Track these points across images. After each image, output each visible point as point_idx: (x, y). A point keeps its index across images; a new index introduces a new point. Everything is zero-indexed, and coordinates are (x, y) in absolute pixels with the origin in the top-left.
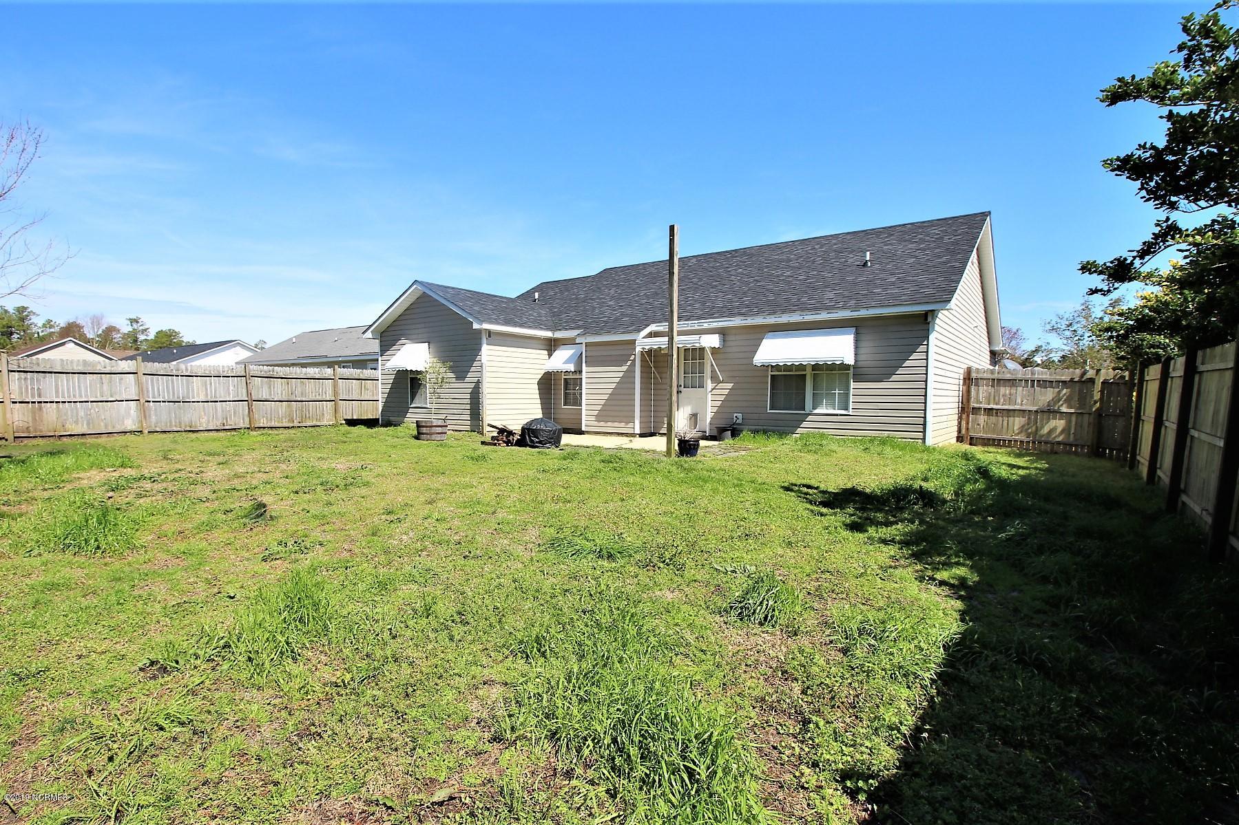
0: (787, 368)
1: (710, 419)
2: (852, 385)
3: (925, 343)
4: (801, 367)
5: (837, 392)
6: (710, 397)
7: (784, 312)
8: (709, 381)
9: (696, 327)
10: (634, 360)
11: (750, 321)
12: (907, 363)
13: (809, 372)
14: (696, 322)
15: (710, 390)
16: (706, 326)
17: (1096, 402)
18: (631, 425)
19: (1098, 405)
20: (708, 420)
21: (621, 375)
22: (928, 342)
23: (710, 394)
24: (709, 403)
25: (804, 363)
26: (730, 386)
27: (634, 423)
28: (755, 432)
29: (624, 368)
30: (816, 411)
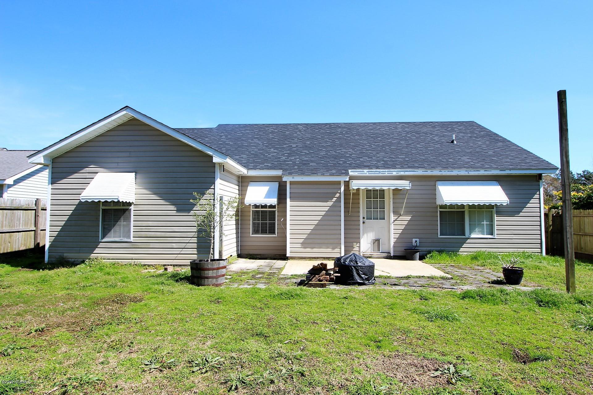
0: (451, 206)
1: (393, 243)
2: (496, 218)
3: (538, 193)
4: (463, 206)
5: (485, 223)
6: (392, 227)
7: (454, 168)
8: (392, 215)
9: (386, 174)
10: (340, 197)
11: (429, 173)
12: (529, 205)
13: (466, 210)
14: (387, 170)
15: (393, 221)
16: (394, 174)
18: (337, 250)
19: (551, 227)
20: (392, 244)
21: (327, 209)
22: (540, 192)
23: (393, 224)
24: (392, 231)
25: (465, 204)
26: (409, 218)
27: (340, 248)
29: (330, 204)
30: (473, 236)
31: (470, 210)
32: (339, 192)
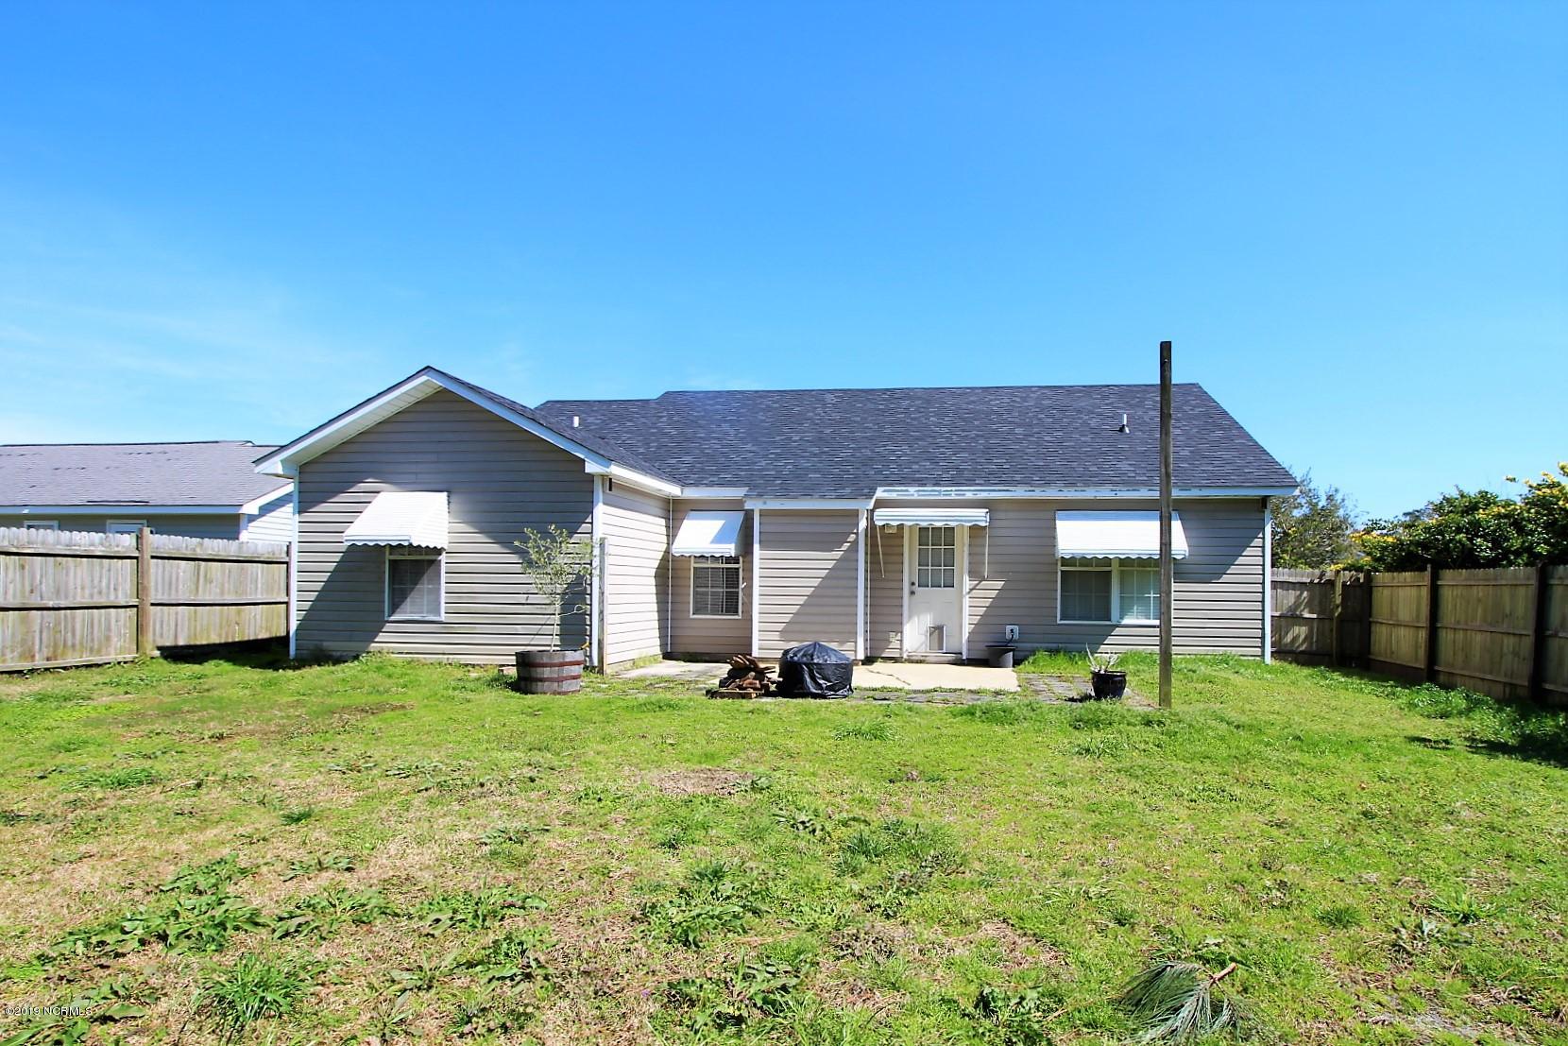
0: (1084, 561)
1: (967, 635)
2: (1174, 586)
3: (1261, 535)
4: (1107, 561)
5: (1152, 595)
6: (966, 601)
7: (1087, 484)
8: (966, 578)
9: (953, 496)
10: (856, 542)
11: (1038, 494)
12: (1241, 560)
13: (1115, 569)
14: (954, 488)
15: (968, 590)
16: (969, 495)
17: (1338, 607)
18: (849, 645)
19: (1340, 609)
20: (965, 636)
21: (830, 565)
22: (1264, 534)
23: (968, 596)
24: (966, 610)
25: (1111, 557)
26: (1000, 584)
27: (856, 642)
28: (1054, 652)
29: (837, 554)
30: (1126, 621)
31: (1122, 568)
32: (855, 531)
